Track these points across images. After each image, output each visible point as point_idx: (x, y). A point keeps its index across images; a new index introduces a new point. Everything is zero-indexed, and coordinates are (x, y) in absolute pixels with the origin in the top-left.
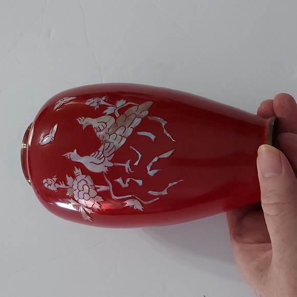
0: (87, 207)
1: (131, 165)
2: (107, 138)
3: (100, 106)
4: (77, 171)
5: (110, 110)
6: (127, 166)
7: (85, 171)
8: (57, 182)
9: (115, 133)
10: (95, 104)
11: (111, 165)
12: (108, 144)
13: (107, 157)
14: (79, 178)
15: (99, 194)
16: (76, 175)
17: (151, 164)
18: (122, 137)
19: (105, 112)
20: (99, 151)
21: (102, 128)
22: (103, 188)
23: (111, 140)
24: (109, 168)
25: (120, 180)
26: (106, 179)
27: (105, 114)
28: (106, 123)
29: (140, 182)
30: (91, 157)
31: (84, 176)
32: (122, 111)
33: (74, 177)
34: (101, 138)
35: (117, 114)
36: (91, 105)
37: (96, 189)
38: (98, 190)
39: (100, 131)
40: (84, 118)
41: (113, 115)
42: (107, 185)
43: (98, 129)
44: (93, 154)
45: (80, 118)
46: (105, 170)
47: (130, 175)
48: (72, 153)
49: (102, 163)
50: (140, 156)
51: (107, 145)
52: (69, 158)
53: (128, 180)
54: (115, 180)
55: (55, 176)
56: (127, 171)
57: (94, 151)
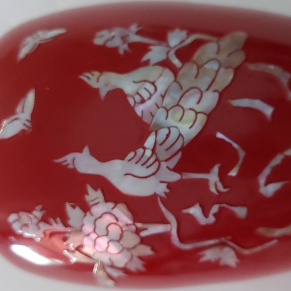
0: (112, 266)
1: (222, 175)
2: (160, 116)
3: (131, 45)
4: (93, 195)
5: (156, 53)
6: (213, 177)
7: (112, 195)
8: (44, 220)
9: (178, 105)
10: (116, 42)
11: (175, 177)
12: (166, 131)
13: (167, 160)
14: (97, 210)
15: (144, 241)
16: (91, 203)
17: (267, 171)
18: (197, 113)
19: (145, 58)
20: (145, 149)
21: (145, 95)
22: (156, 229)
23: (171, 121)
24: (170, 185)
25: (195, 211)
26: (163, 209)
27: (147, 63)
28: (153, 84)
29: (241, 212)
30: (125, 162)
31: (111, 205)
32: (185, 54)
33: (86, 208)
34: (146, 119)
35: (176, 62)
36: (110, 44)
37: (138, 231)
38: (144, 234)
39: (143, 101)
40: (97, 74)
41: (165, 64)
42: (165, 221)
43: (138, 98)
44: (132, 154)
45: (88, 75)
46: (162, 189)
47: (219, 198)
48: (77, 155)
49: (154, 174)
50: (242, 154)
51: (163, 133)
52: (71, 166)
53: (215, 209)
54: (185, 211)
55: (39, 207)
56: (213, 189)
57: (134, 150)
